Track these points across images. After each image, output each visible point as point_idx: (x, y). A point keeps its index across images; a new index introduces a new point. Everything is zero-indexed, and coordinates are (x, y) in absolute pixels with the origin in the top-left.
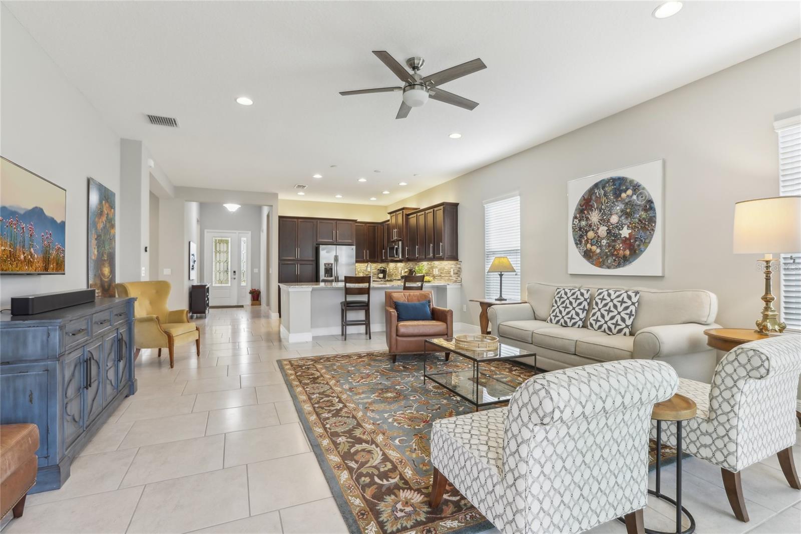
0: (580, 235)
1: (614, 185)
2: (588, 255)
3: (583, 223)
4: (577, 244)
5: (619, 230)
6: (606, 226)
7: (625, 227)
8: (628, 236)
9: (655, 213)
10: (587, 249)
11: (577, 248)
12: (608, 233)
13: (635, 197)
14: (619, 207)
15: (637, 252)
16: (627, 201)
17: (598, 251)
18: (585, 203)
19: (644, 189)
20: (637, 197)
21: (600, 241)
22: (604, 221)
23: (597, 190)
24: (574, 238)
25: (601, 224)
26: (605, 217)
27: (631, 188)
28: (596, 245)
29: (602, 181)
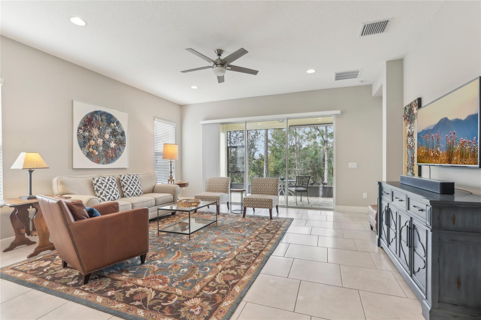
0: (84, 142)
1: (106, 116)
2: (89, 155)
3: (87, 134)
4: (81, 147)
5: (110, 143)
6: (102, 139)
7: (113, 142)
8: (114, 147)
9: (125, 138)
10: (89, 151)
11: (82, 150)
12: (103, 143)
13: (117, 127)
14: (109, 130)
15: (118, 156)
16: (113, 128)
17: (97, 153)
18: (87, 121)
19: (121, 125)
20: (118, 128)
21: (99, 148)
22: (101, 136)
23: (97, 115)
24: (78, 142)
25: (99, 137)
26: (102, 134)
27: (116, 122)
28: (96, 150)
29: (99, 111)
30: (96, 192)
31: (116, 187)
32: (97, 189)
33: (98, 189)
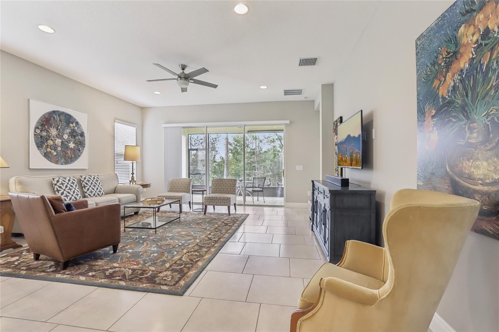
0: (41, 142)
1: (65, 117)
2: (47, 155)
3: (44, 134)
4: (38, 147)
5: (68, 143)
6: (60, 139)
7: (72, 143)
8: (73, 148)
9: (85, 139)
10: (47, 151)
11: (39, 149)
12: (62, 144)
13: (76, 128)
14: (68, 131)
15: (77, 156)
16: (72, 128)
17: (55, 153)
18: (45, 120)
19: (80, 125)
20: (78, 128)
21: (57, 148)
22: (60, 136)
23: (55, 115)
24: (35, 142)
25: (57, 137)
26: (60, 134)
27: (75, 122)
28: (54, 150)
29: (58, 111)
30: (57, 192)
31: (77, 187)
32: (57, 189)
33: (59, 189)
